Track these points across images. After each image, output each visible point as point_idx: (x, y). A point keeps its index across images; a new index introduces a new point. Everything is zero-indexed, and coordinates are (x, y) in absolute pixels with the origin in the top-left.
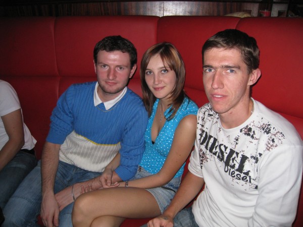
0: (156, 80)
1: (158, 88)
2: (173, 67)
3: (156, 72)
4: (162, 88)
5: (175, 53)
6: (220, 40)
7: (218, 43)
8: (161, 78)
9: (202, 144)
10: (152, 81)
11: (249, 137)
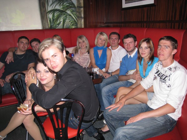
0: (143, 50)
1: (143, 54)
2: (150, 47)
3: (143, 48)
4: (144, 54)
5: (151, 42)
6: (165, 38)
7: (164, 39)
8: (145, 50)
9: (156, 73)
10: (141, 51)
11: (170, 71)
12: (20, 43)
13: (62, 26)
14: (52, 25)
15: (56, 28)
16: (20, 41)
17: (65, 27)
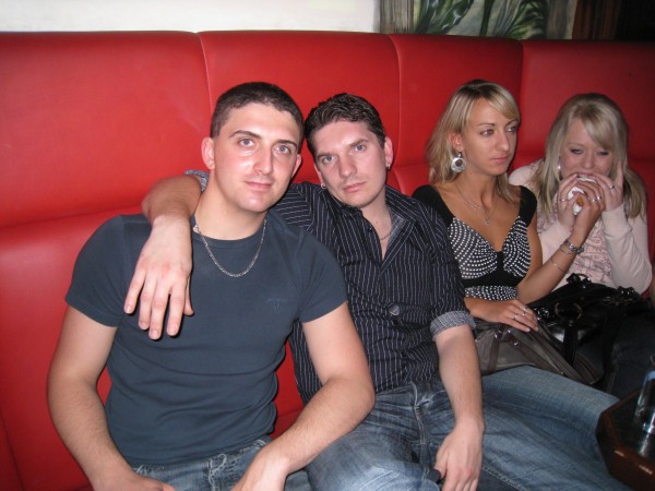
12: (228, 145)
13: (478, 24)
14: (430, 11)
15: (450, 33)
16: (225, 129)
17: (490, 31)
